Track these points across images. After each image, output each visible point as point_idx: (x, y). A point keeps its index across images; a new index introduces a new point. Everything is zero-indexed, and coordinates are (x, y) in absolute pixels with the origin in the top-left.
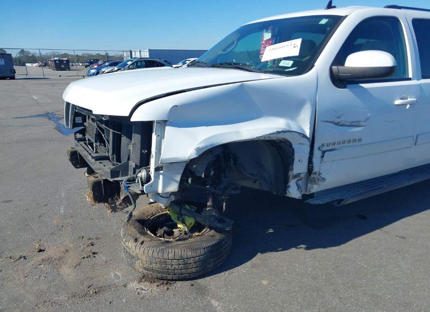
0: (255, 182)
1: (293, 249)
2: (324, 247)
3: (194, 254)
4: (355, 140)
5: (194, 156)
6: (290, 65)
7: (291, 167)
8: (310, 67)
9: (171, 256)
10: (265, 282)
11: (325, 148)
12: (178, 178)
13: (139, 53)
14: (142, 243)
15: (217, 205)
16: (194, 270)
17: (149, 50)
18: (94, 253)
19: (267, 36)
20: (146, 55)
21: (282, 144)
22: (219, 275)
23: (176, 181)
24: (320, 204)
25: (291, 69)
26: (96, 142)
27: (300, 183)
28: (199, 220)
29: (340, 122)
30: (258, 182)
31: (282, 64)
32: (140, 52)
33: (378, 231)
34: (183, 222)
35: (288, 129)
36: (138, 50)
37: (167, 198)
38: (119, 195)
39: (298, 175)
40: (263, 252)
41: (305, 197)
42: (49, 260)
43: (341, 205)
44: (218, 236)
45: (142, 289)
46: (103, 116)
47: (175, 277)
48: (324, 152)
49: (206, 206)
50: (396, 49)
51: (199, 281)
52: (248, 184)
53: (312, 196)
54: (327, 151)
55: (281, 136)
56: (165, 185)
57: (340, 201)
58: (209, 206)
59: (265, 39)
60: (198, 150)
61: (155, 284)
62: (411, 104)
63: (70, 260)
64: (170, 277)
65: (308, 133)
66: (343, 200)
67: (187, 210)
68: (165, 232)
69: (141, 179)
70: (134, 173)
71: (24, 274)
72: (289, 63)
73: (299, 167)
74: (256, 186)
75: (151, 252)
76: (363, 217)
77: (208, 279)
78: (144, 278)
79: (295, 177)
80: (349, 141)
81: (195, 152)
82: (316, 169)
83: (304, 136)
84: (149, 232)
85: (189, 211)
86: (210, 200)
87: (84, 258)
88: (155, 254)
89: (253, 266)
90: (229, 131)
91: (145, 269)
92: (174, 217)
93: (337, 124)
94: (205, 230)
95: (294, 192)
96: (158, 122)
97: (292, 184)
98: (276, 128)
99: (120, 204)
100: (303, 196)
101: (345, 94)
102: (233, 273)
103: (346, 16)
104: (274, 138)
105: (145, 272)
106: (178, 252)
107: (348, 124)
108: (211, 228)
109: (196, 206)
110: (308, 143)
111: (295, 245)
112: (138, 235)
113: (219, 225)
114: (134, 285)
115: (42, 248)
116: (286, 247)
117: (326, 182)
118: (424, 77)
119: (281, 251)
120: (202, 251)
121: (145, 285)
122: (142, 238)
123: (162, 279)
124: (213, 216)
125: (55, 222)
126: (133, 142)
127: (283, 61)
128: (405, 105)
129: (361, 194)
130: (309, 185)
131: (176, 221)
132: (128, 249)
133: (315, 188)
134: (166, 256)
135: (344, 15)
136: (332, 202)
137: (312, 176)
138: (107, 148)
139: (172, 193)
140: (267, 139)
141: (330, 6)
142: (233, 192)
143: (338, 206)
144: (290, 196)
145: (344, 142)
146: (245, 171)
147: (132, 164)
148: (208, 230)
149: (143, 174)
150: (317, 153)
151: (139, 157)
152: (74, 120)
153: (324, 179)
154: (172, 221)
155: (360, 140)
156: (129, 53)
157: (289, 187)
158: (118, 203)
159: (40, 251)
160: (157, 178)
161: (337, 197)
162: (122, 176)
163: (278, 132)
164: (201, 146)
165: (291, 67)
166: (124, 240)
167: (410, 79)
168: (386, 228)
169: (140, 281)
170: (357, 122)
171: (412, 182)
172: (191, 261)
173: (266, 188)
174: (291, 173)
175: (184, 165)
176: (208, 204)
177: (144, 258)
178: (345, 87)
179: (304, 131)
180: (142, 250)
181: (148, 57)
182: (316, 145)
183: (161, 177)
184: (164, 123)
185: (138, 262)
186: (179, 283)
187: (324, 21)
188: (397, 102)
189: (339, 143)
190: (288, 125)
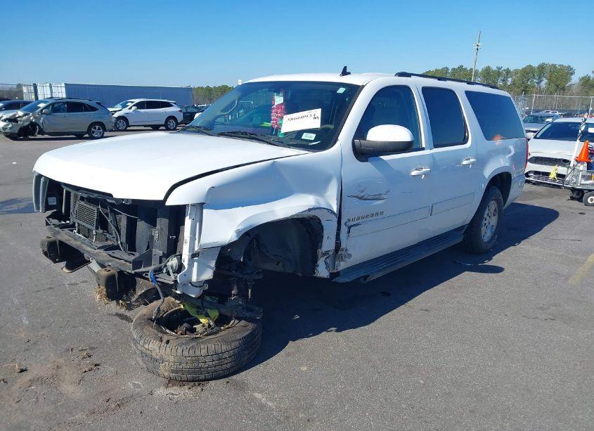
0: (278, 264)
1: (324, 333)
2: (355, 327)
3: (229, 348)
4: (377, 214)
5: (235, 239)
6: (313, 139)
7: (320, 245)
8: (333, 141)
9: (204, 352)
10: (304, 369)
11: (351, 223)
12: (213, 264)
13: (48, 88)
14: (168, 342)
15: (242, 294)
16: (229, 366)
17: (65, 84)
18: (96, 365)
19: (279, 100)
20: (61, 93)
21: (311, 221)
22: (254, 368)
23: (211, 268)
24: (347, 282)
25: (314, 143)
26: (97, 228)
27: (328, 261)
28: (224, 311)
29: (363, 196)
30: (281, 264)
31: (305, 136)
32: (51, 87)
33: (403, 307)
34: (207, 316)
35: (318, 206)
36: (48, 85)
37: (200, 287)
38: (135, 290)
39: (327, 253)
40: (294, 340)
41: (333, 275)
42: (39, 380)
43: (367, 280)
44: (251, 326)
45: (173, 394)
46: (123, 200)
47: (208, 376)
48: (349, 228)
49: (230, 295)
50: (411, 122)
51: (234, 377)
52: (270, 266)
53: (338, 274)
54: (352, 226)
55: (312, 213)
56: (200, 273)
57: (366, 277)
58: (234, 295)
59: (276, 104)
60: (238, 232)
61: (186, 387)
62: (425, 174)
63: (67, 377)
64: (202, 377)
65: (335, 209)
66: (368, 276)
67: (208, 302)
68: (187, 329)
69: (172, 267)
70: (161, 262)
71: (14, 399)
72: (312, 136)
73: (328, 244)
74: (279, 268)
75: (180, 351)
76: (386, 294)
77: (244, 373)
78: (171, 382)
79: (324, 254)
80: (372, 215)
81: (235, 234)
82: (343, 246)
83: (332, 212)
84: (168, 331)
85: (211, 303)
86: (235, 287)
87: (85, 372)
88: (186, 353)
89: (288, 355)
90: (265, 211)
91: (173, 371)
92: (192, 312)
93: (360, 198)
94: (232, 322)
95: (322, 271)
96: (193, 205)
97: (321, 262)
98: (308, 205)
99: (137, 301)
100: (331, 274)
101: (367, 167)
102: (268, 364)
103: (363, 86)
104: (305, 215)
105: (172, 375)
106: (212, 347)
107: (371, 197)
108: (240, 319)
109: (216, 297)
110: (335, 220)
111: (326, 329)
112: (160, 335)
113: (248, 314)
114: (161, 392)
115: (24, 368)
116: (317, 332)
117: (351, 259)
118: (436, 146)
119: (312, 336)
120: (237, 344)
121: (175, 390)
122: (165, 338)
123: (192, 381)
124: (240, 305)
125: (23, 336)
126: (158, 227)
127: (304, 134)
128: (420, 175)
129: (385, 268)
130: (336, 263)
131: (197, 316)
132: (148, 352)
133: (342, 266)
134: (198, 353)
135: (361, 84)
136: (357, 279)
137: (340, 253)
138: (114, 236)
139: (207, 281)
140: (300, 217)
141: (345, 73)
142: (256, 277)
143: (364, 282)
144: (319, 275)
145: (367, 216)
146: (268, 252)
147: (158, 252)
148: (237, 321)
149: (173, 262)
150: (344, 229)
151: (166, 244)
152: (47, 202)
153: (350, 256)
154: (191, 316)
155: (382, 213)
156: (32, 88)
157: (318, 266)
158: (133, 299)
159: (22, 371)
160: (191, 265)
161: (362, 274)
162: (144, 267)
163: (310, 210)
164: (241, 227)
165: (314, 141)
166: (142, 343)
167: (423, 149)
168: (410, 303)
169: (167, 387)
170: (379, 195)
171: (430, 253)
172: (226, 355)
173: (290, 270)
174: (320, 251)
175: (219, 249)
176: (233, 292)
177: (172, 359)
178: (367, 161)
179: (331, 206)
180: (168, 350)
181: (64, 96)
182: (343, 221)
183: (196, 264)
184: (201, 206)
185: (163, 364)
186: (213, 383)
187: (341, 90)
188: (414, 173)
189: (363, 218)
190: (317, 202)
